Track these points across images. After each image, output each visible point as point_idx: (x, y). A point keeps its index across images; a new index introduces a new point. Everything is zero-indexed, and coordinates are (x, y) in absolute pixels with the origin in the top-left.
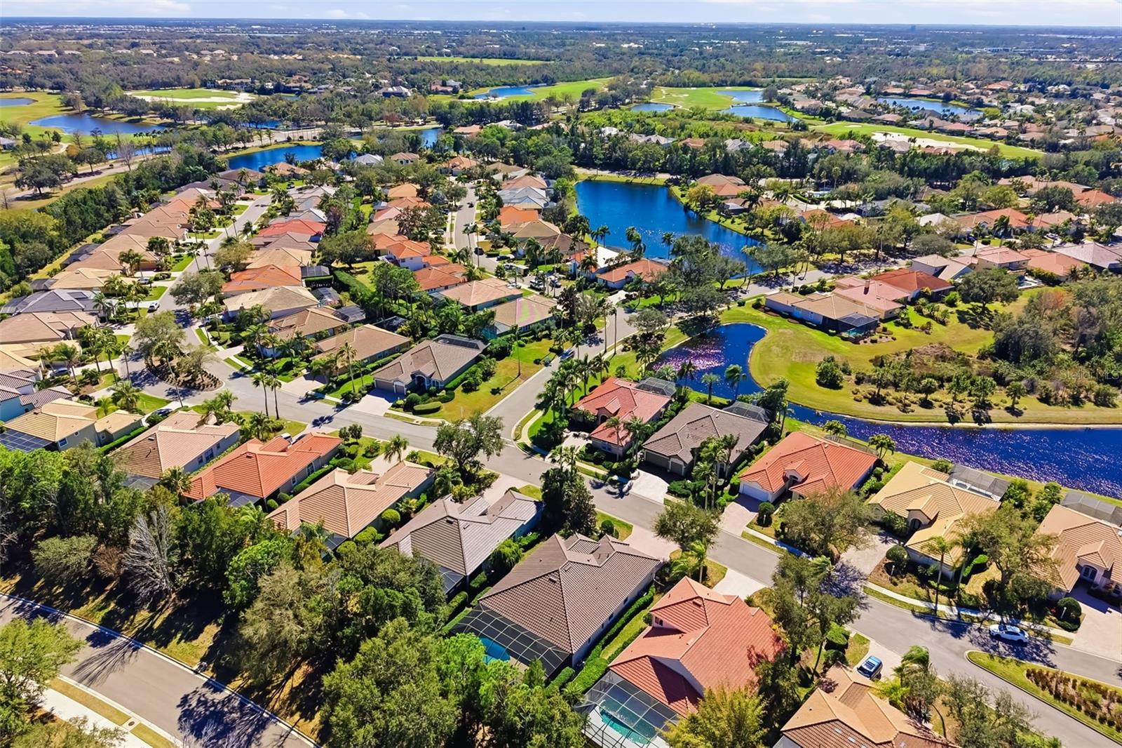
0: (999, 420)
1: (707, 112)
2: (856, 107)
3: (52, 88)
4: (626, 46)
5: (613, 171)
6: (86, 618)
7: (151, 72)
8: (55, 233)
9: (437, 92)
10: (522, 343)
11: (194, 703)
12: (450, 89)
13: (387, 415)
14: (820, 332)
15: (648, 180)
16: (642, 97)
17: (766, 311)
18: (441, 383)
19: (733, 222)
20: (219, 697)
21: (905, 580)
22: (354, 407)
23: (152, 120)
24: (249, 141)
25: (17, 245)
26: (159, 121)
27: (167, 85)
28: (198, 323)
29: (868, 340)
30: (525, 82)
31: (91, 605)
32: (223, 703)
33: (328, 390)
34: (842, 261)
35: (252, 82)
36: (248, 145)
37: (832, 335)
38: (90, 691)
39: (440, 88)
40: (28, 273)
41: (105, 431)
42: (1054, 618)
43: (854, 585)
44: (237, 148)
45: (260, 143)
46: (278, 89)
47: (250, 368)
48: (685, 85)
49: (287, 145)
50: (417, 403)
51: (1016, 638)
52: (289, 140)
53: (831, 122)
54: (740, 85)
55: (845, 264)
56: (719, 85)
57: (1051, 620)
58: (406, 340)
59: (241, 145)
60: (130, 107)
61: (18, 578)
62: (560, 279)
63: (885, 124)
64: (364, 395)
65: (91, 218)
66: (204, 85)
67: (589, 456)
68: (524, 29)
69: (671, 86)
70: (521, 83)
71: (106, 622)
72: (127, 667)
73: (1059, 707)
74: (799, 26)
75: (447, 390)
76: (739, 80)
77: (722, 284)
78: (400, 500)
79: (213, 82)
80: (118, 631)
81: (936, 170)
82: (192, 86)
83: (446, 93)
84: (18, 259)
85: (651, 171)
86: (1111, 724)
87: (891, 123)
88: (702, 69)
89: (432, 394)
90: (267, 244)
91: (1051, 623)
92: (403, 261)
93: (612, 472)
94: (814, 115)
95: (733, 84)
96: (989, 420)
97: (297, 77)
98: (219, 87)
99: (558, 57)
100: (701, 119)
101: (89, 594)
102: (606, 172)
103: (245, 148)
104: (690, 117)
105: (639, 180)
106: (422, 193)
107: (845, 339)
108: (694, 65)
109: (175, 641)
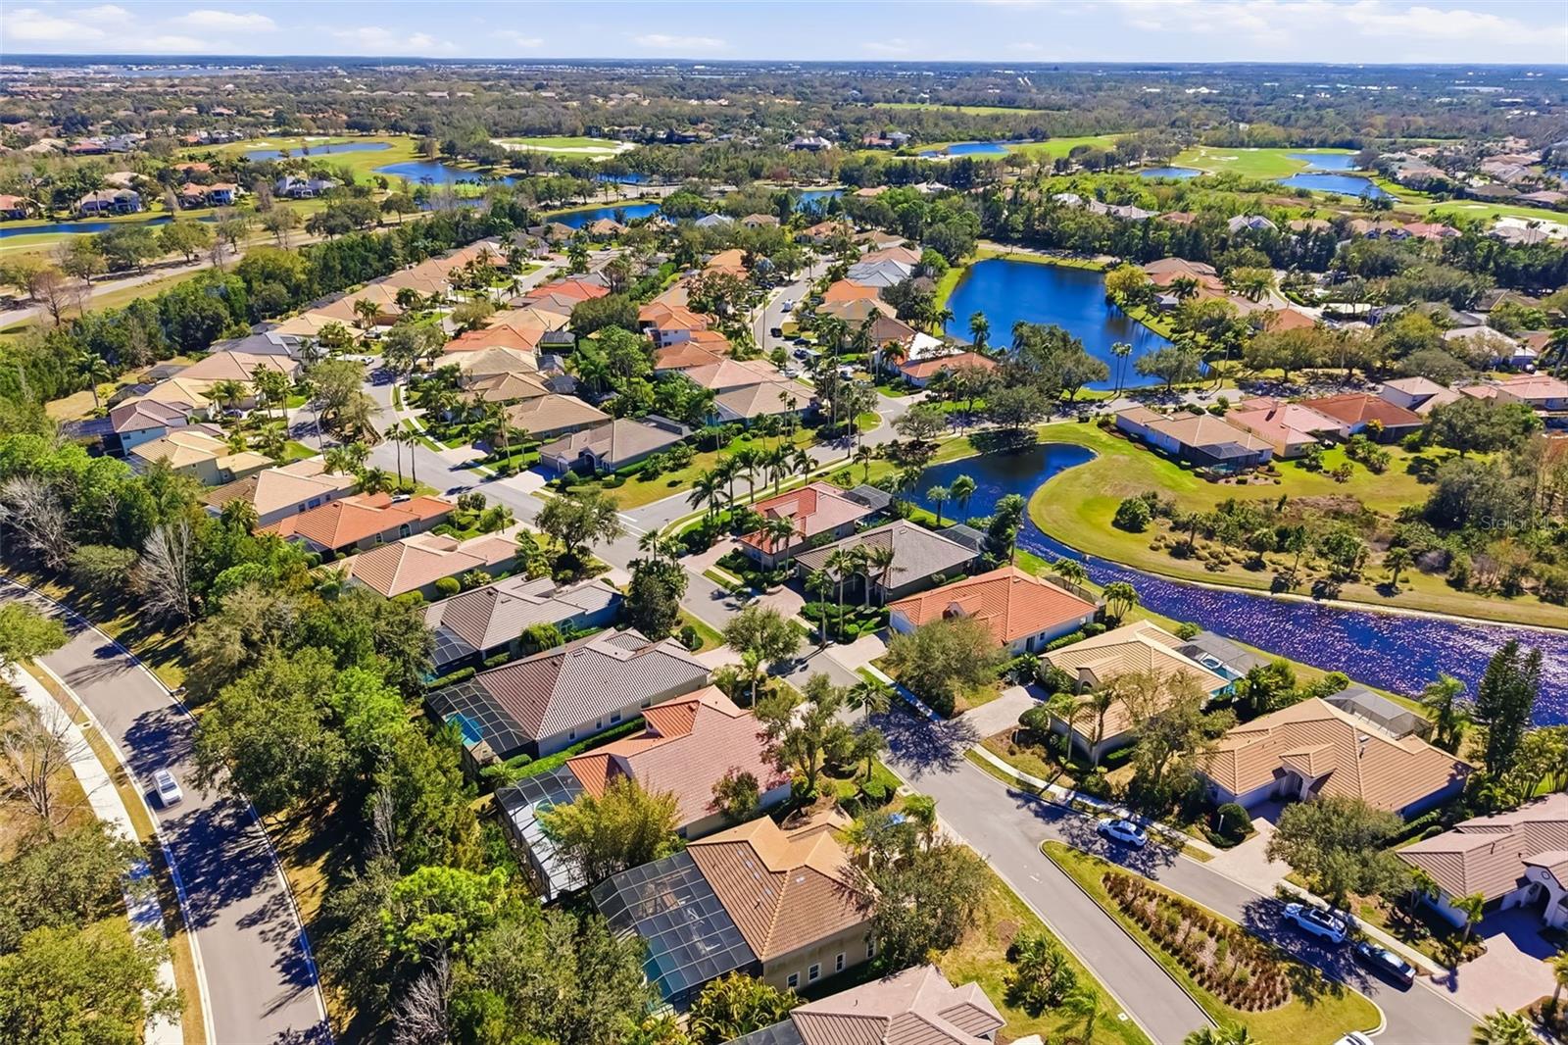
0: (1356, 598)
1: (1243, 181)
2: (1504, 182)
3: (416, 132)
4: (1192, 91)
5: (1037, 249)
6: (106, 633)
7: (532, 116)
8: (303, 277)
9: (870, 147)
10: (748, 436)
11: (151, 720)
12: (888, 143)
13: (535, 494)
14: (1167, 463)
15: (1079, 263)
16: (1161, 158)
17: (1111, 432)
18: (613, 465)
19: (1161, 321)
20: (177, 719)
21: (1029, 751)
22: (506, 482)
23: (502, 170)
24: (590, 196)
25: (255, 285)
26: (511, 172)
27: (544, 132)
28: (400, 381)
29: (1233, 480)
30: (1003, 136)
31: (118, 621)
32: (177, 725)
33: (487, 461)
34: (1286, 380)
35: (643, 130)
36: (588, 200)
37: (1183, 468)
38: (71, 692)
39: (876, 141)
40: (264, 318)
41: (228, 469)
42: (1206, 828)
43: (956, 745)
44: (575, 204)
45: (604, 199)
46: (670, 139)
47: (422, 430)
48: (1242, 144)
49: (638, 203)
50: (572, 483)
51: (1127, 838)
52: (642, 196)
53: (1442, 199)
54: (1333, 146)
55: (1288, 385)
56: (1298, 146)
57: (1202, 830)
58: (607, 416)
59: (581, 200)
60: (482, 153)
61: (72, 589)
62: (856, 371)
63: (1534, 206)
64: (522, 470)
65: (355, 266)
66: (588, 133)
67: (733, 564)
68: (1056, 69)
69: (1221, 146)
70: (998, 138)
71: (120, 639)
72: (114, 680)
73: (1119, 921)
74: (1509, 66)
75: (617, 475)
76: (1333, 139)
77: (1073, 394)
78: (470, 571)
79: (599, 129)
80: (128, 648)
81: (1546, 269)
82: (574, 135)
83: (881, 147)
84: (252, 300)
85: (1092, 252)
86: (1176, 952)
87: (1546, 205)
88: (1286, 122)
89: (598, 478)
90: (525, 305)
91: (1199, 834)
92: (666, 334)
93: (748, 583)
94: (1420, 189)
95: (1323, 144)
96: (1333, 596)
97: (703, 125)
98: (604, 136)
99: (1076, 105)
100: (1230, 190)
101: (122, 612)
102: (1027, 251)
103: (585, 204)
104: (1213, 187)
105: (1067, 263)
106: (747, 262)
107: (1198, 475)
108: (1274, 117)
109: (167, 665)
